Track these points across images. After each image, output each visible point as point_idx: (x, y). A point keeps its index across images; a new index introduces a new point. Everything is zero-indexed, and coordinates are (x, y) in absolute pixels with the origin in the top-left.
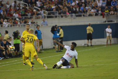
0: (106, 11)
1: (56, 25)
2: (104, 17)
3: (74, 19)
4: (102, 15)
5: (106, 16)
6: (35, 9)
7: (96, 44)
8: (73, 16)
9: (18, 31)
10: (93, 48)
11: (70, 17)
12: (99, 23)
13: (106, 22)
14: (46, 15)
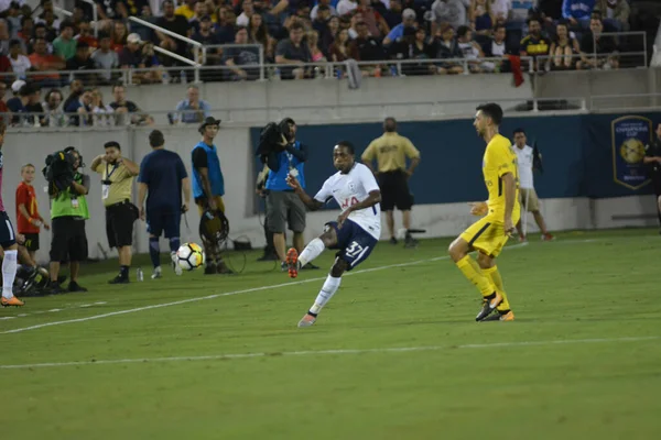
0: (532, 48)
1: (289, 122)
2: (518, 81)
3: (350, 87)
4: (506, 68)
5: (532, 76)
6: (136, 28)
8: (349, 72)
9: (72, 149)
11: (329, 76)
13: (529, 106)
14: (196, 65)
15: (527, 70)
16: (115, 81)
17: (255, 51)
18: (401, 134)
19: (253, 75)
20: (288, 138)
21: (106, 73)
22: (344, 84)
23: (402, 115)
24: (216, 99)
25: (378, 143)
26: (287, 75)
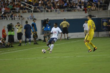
0: (88, 7)
1: (48, 19)
2: (86, 12)
3: (58, 13)
4: (84, 10)
5: (88, 12)
6: (22, 3)
7: (78, 37)
8: (58, 11)
10: (75, 41)
11: (54, 11)
12: (81, 18)
14: (32, 10)
15: (87, 11)
16: (19, 12)
17: (42, 7)
18: (66, 21)
19: (42, 11)
20: (48, 22)
21: (17, 11)
22: (57, 13)
23: (66, 18)
24: (36, 15)
25: (63, 23)
26: (47, 11)
